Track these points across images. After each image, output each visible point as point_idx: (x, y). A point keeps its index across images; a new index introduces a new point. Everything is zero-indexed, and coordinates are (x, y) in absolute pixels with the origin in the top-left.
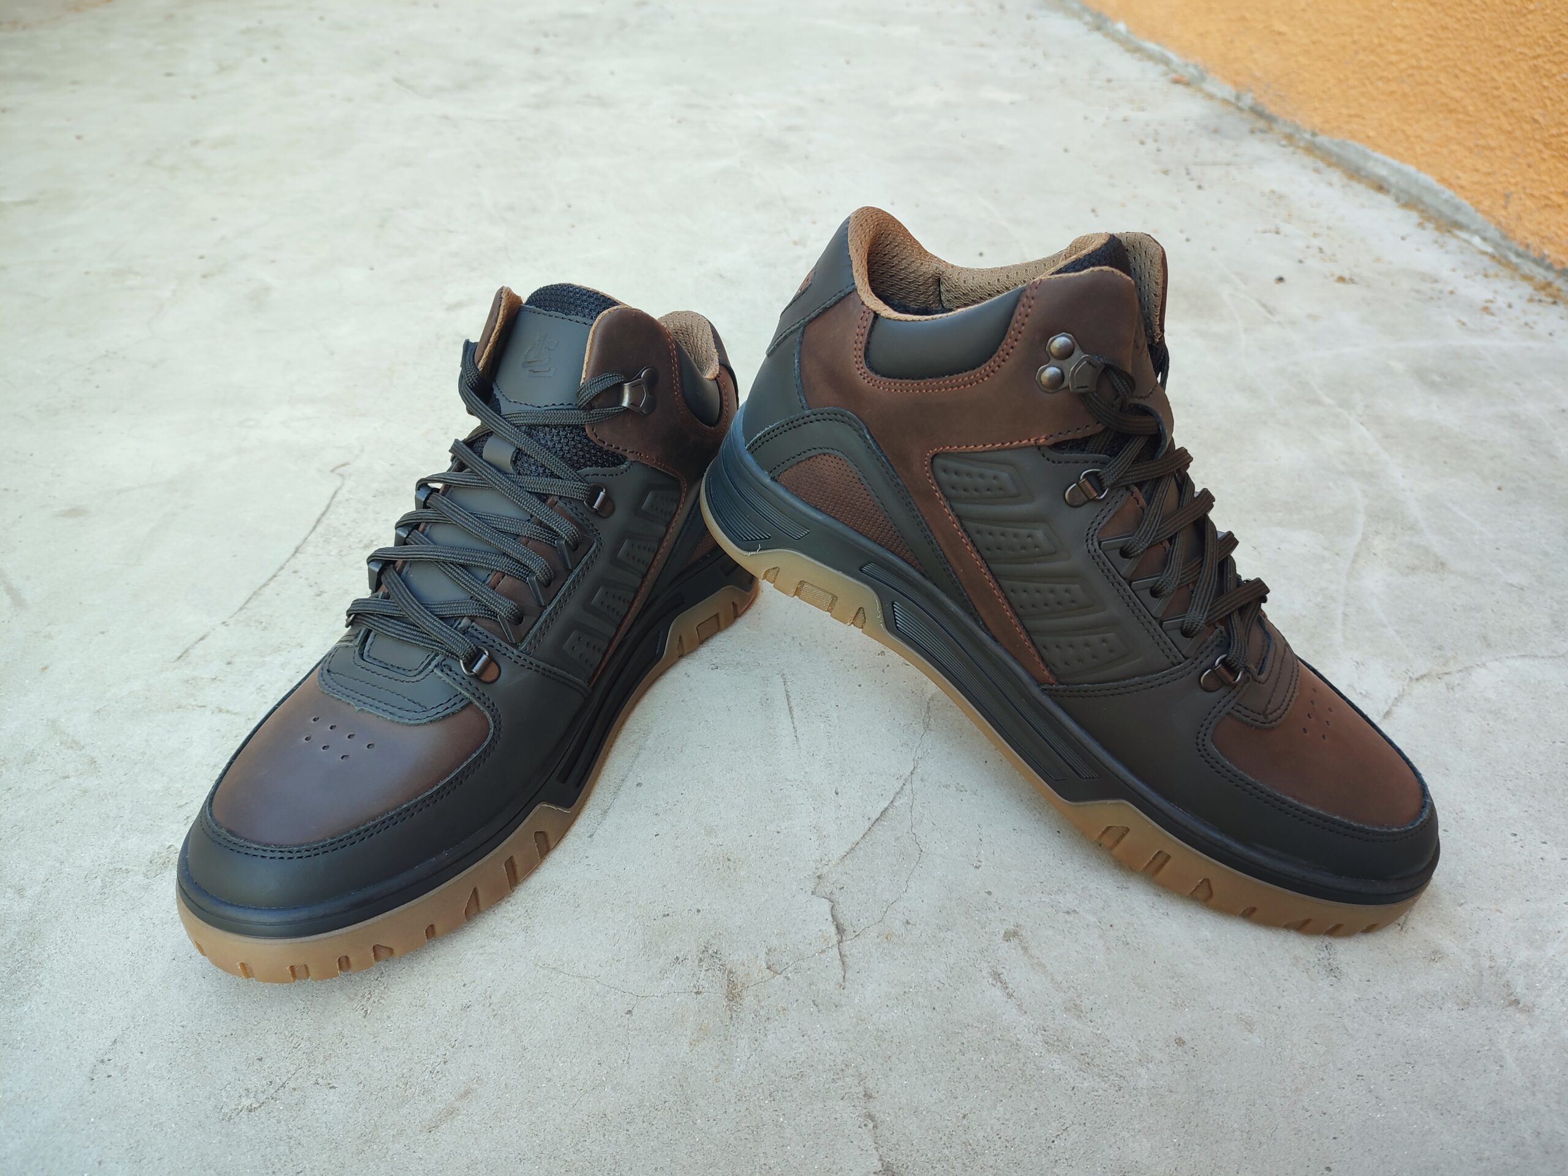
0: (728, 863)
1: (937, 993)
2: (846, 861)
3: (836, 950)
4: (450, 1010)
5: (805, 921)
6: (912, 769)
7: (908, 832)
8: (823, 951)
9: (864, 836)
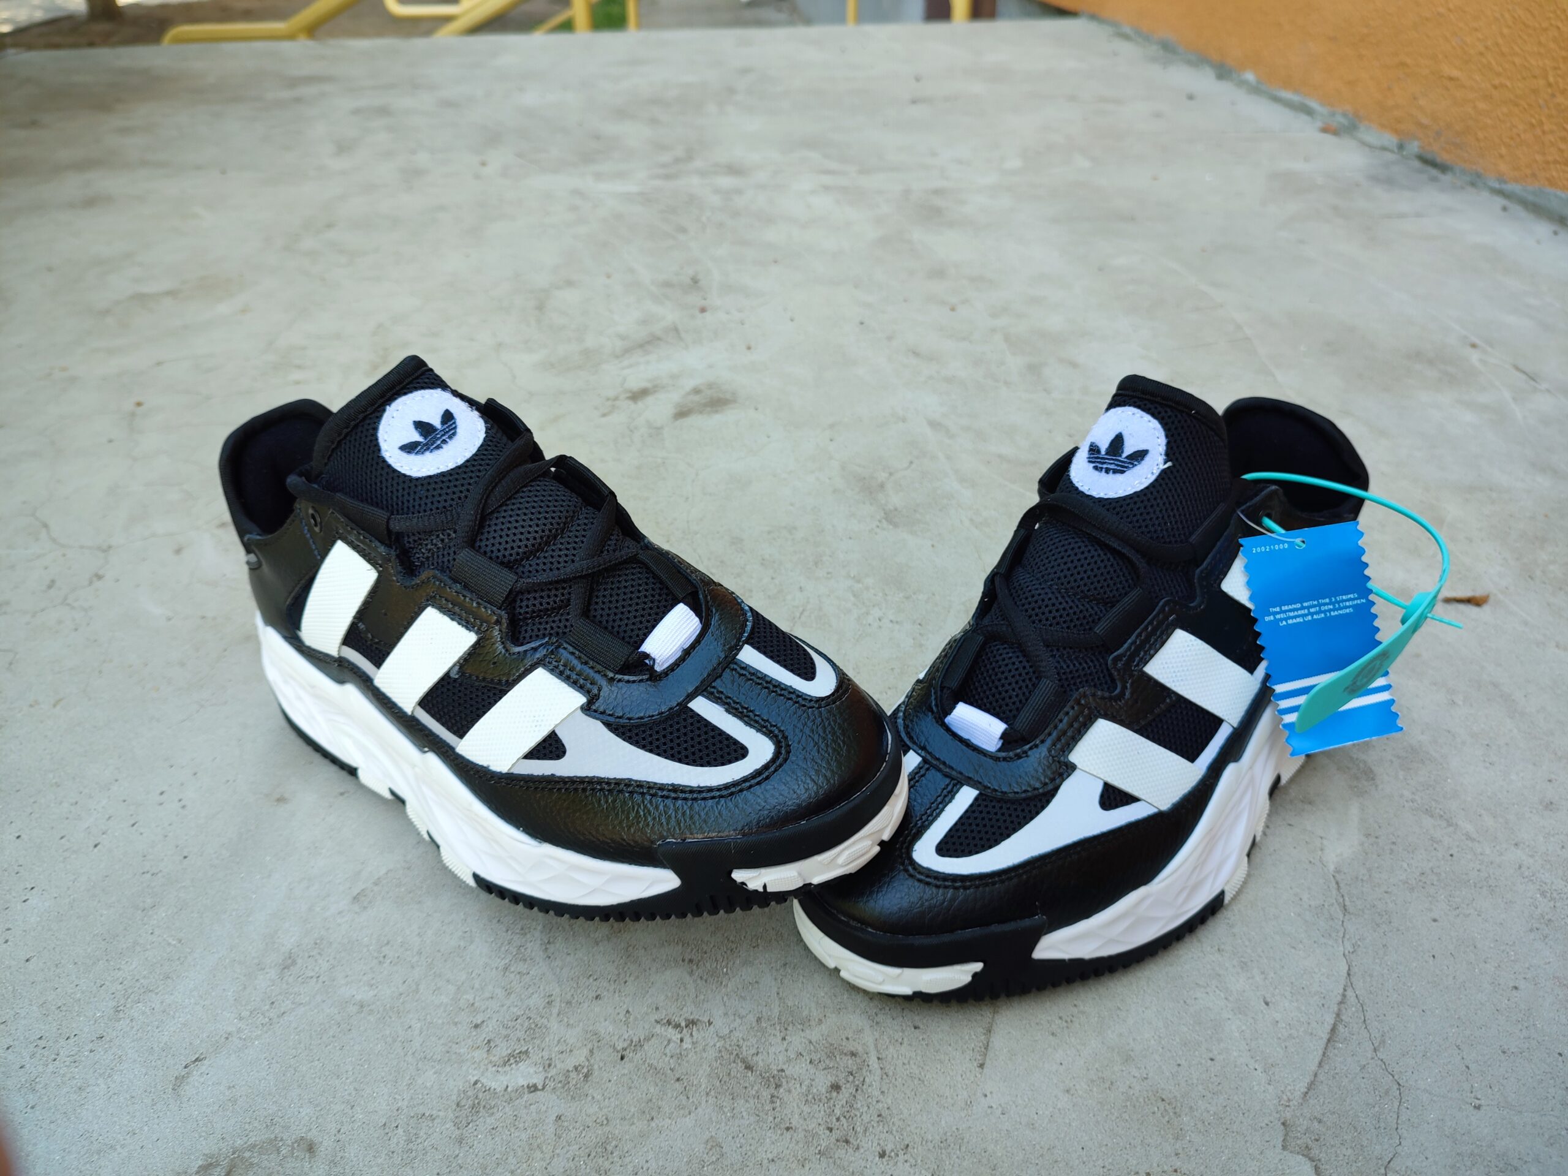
0: (1161, 1105)
2: (1312, 1102)
6: (1347, 968)
7: (1373, 1058)
9: (1320, 1065)
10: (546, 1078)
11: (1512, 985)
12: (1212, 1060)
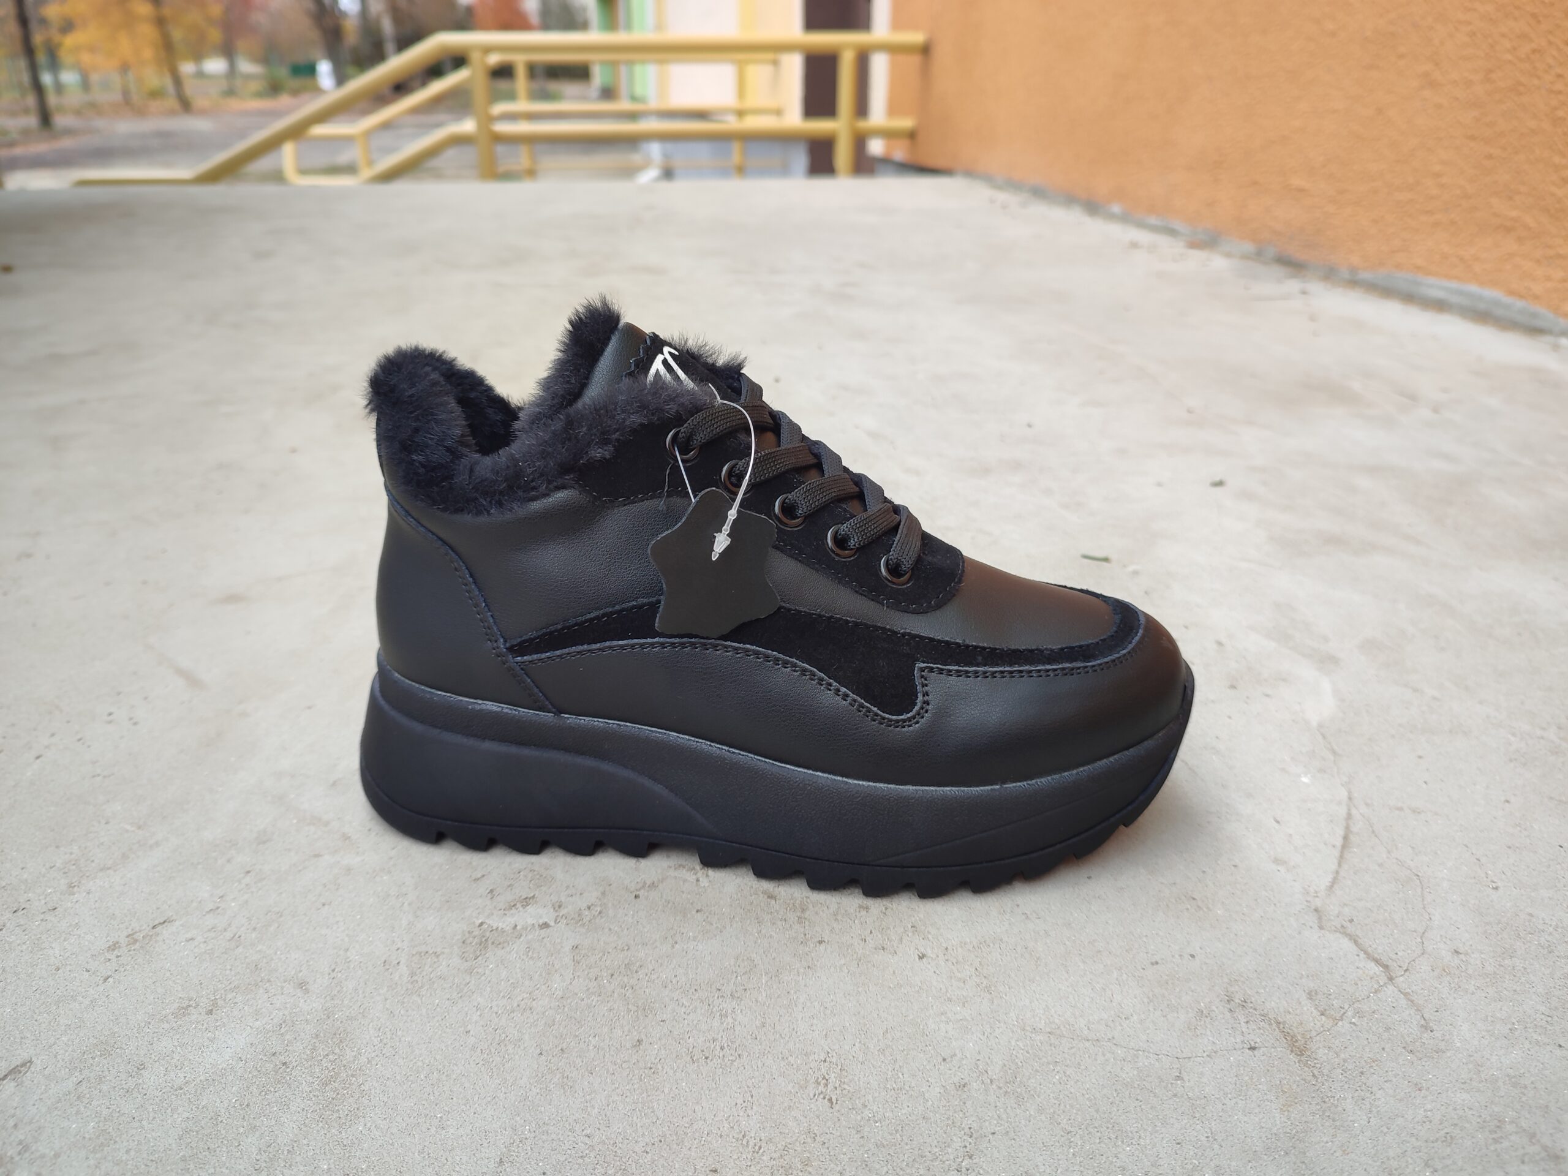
1: (1551, 1028)
2: (1337, 892)
3: (1391, 987)
4: (942, 1091)
5: (1332, 958)
6: (1346, 794)
7: (1388, 858)
8: (1376, 992)
9: (1340, 865)
10: (558, 916)
11: (1503, 799)
12: (1235, 866)
